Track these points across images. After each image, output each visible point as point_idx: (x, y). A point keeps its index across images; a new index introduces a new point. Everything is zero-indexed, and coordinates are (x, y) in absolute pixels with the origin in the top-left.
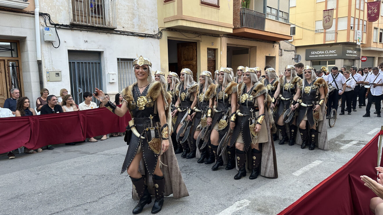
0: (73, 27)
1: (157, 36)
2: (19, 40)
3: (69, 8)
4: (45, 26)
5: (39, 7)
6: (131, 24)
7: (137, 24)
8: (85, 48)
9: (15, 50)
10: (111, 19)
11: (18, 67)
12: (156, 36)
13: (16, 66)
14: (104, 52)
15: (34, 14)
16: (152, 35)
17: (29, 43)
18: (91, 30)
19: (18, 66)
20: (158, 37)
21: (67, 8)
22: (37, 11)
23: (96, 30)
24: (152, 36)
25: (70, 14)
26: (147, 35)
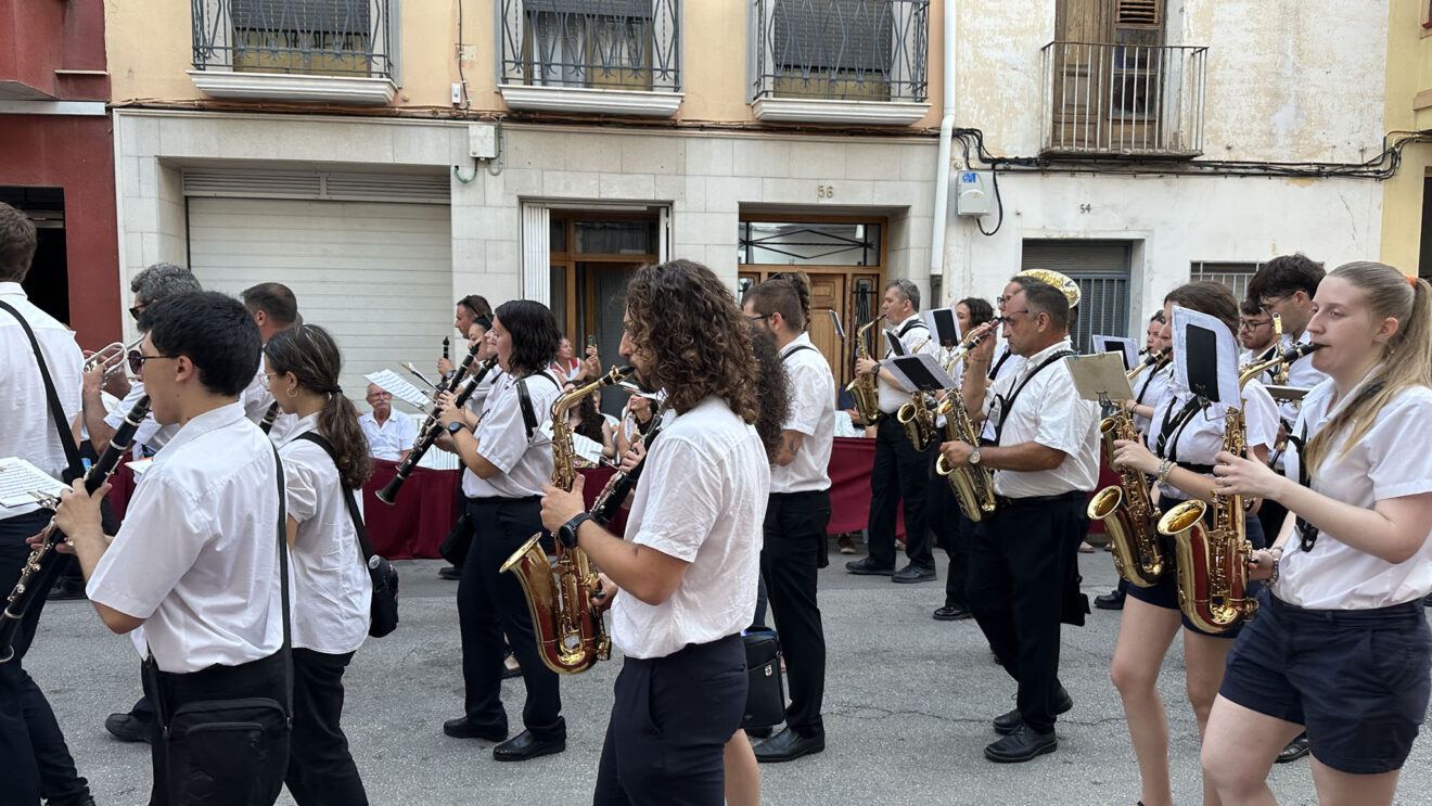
0: (1049, 162)
1: (1376, 169)
2: (887, 215)
3: (1043, 102)
4: (965, 169)
5: (953, 111)
6: (1260, 131)
7: (1289, 132)
8: (1078, 232)
9: (875, 246)
10: (1184, 123)
11: (875, 295)
12: (1371, 169)
13: (872, 293)
14: (1146, 242)
15: (938, 136)
16: (1348, 165)
17: (914, 226)
18: (1109, 167)
19: (877, 293)
20: (1378, 172)
21: (1035, 105)
22: (948, 125)
23: (1126, 165)
24: (1348, 170)
25: (1044, 122)
26: (1327, 169)
